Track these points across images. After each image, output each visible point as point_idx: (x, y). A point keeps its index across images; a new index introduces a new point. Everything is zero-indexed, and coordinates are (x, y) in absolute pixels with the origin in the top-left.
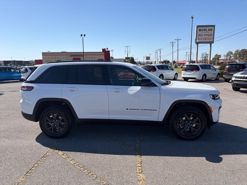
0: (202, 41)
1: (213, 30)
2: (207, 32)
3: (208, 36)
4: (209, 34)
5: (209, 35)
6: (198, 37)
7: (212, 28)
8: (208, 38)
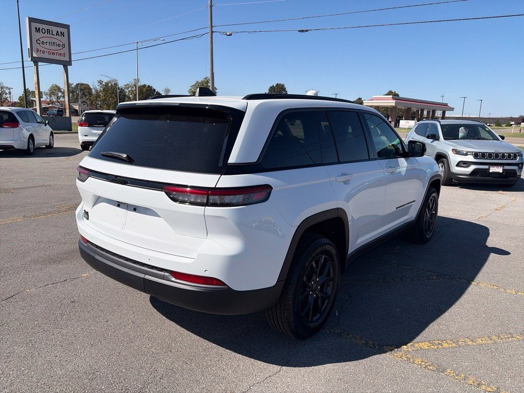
0: (46, 56)
1: (66, 35)
2: (53, 36)
3: (58, 48)
4: (58, 42)
5: (59, 45)
6: (36, 46)
7: (65, 30)
8: (59, 52)
